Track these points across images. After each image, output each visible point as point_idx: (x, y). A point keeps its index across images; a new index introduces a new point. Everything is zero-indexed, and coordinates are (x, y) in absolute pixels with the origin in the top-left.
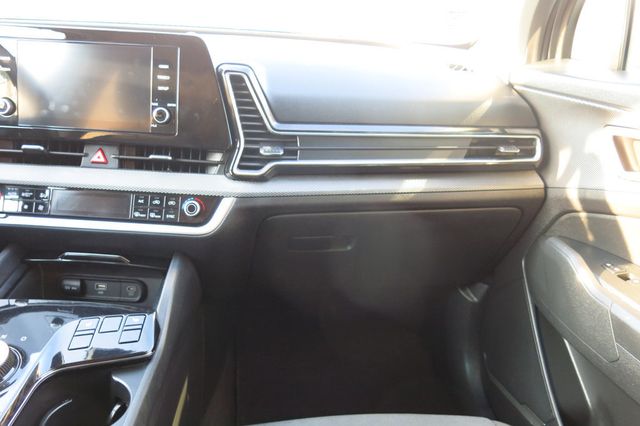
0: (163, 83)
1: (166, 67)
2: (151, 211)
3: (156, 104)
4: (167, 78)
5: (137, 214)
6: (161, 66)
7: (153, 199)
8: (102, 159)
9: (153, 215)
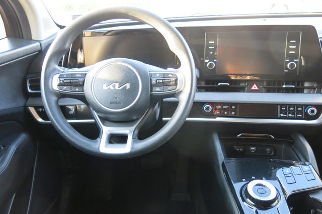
0: (292, 50)
1: (294, 41)
2: (289, 113)
3: (288, 60)
4: (294, 47)
5: (282, 115)
6: (292, 41)
7: (290, 107)
8: (257, 88)
9: (290, 115)
